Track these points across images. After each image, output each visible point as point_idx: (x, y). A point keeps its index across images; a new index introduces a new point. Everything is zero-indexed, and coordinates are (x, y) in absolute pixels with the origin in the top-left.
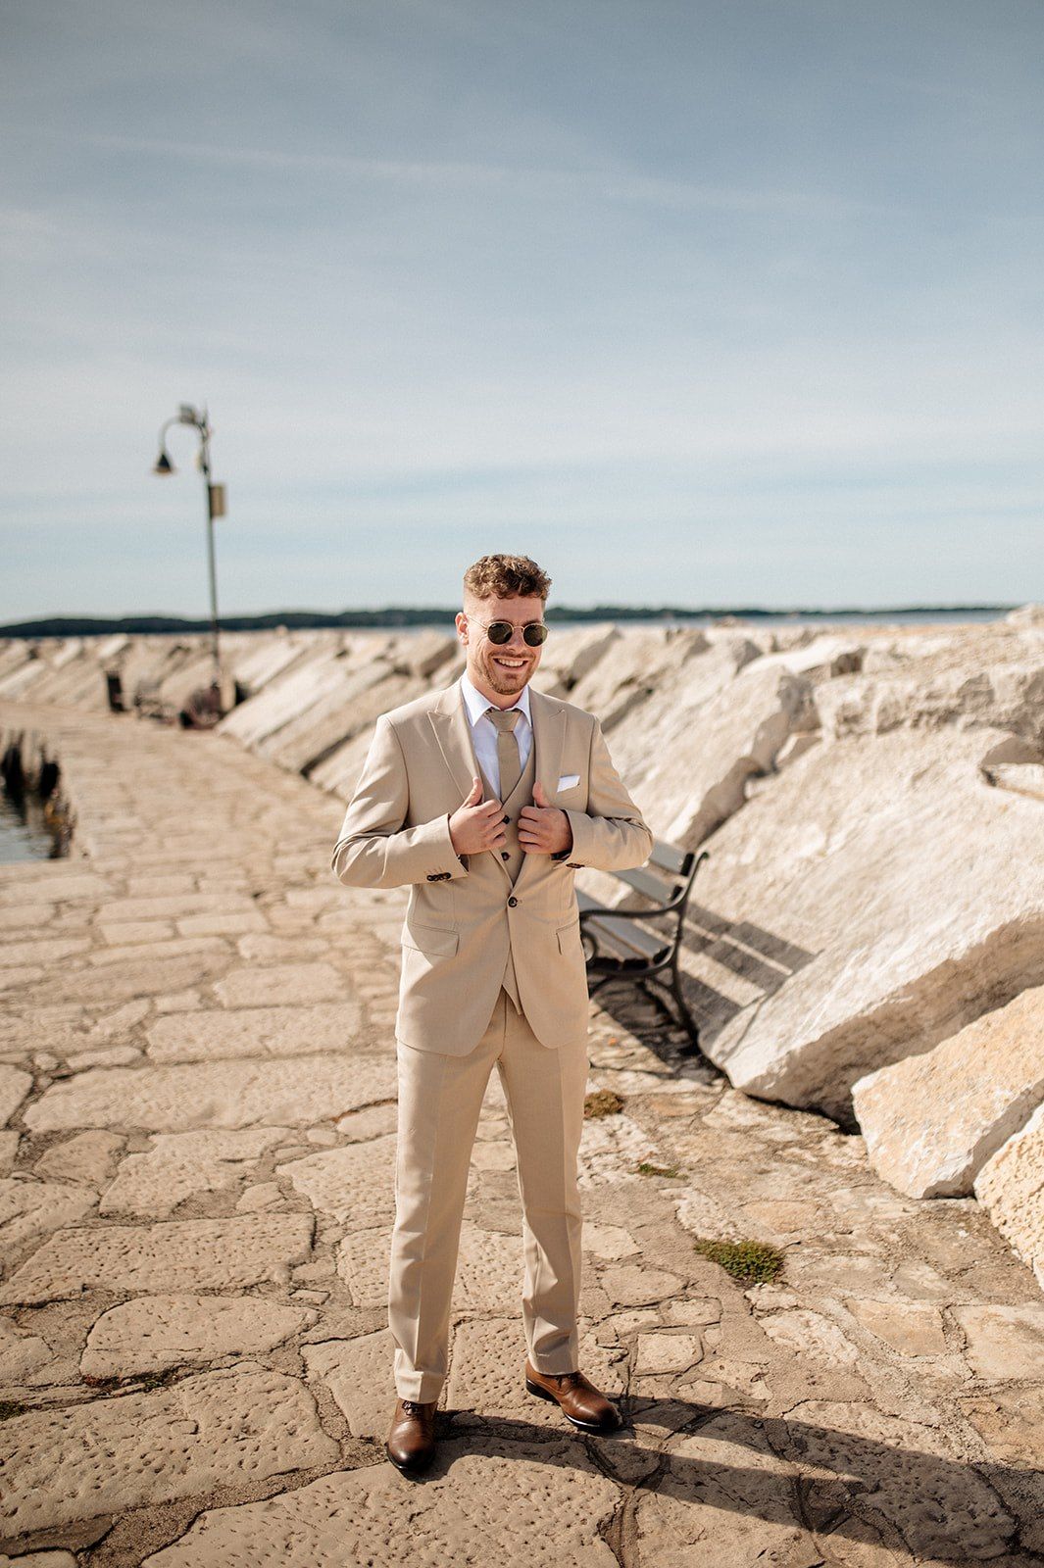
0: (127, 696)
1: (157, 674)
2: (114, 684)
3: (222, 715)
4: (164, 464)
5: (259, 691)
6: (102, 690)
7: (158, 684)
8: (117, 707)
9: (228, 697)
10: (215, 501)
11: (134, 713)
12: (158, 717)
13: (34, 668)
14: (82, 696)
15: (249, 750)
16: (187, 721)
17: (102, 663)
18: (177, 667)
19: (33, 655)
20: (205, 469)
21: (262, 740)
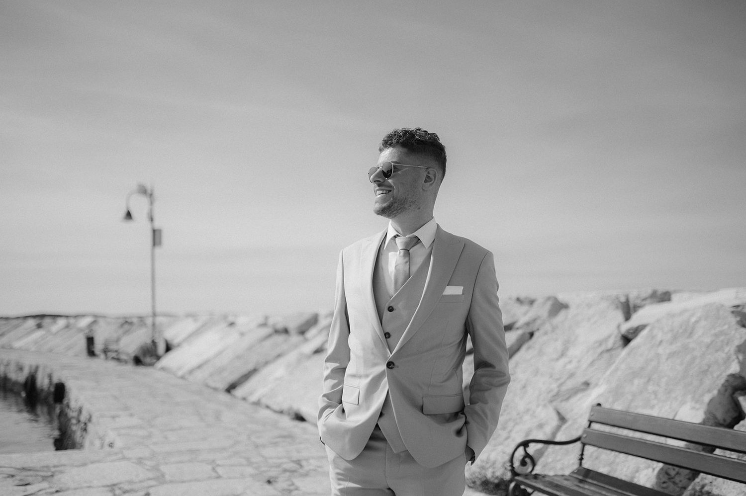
0: (98, 346)
1: (115, 336)
2: (90, 341)
3: (158, 358)
4: (129, 215)
5: (179, 345)
6: (83, 343)
7: (118, 340)
8: (91, 353)
9: (161, 348)
10: (156, 237)
11: (102, 356)
12: (118, 360)
13: (39, 333)
14: (69, 348)
15: (183, 377)
16: (138, 361)
17: (80, 330)
18: (126, 332)
19: (39, 326)
20: (152, 219)
21: (191, 372)
